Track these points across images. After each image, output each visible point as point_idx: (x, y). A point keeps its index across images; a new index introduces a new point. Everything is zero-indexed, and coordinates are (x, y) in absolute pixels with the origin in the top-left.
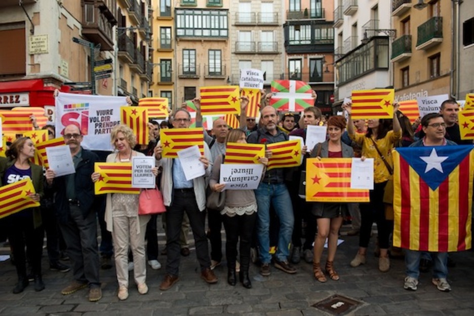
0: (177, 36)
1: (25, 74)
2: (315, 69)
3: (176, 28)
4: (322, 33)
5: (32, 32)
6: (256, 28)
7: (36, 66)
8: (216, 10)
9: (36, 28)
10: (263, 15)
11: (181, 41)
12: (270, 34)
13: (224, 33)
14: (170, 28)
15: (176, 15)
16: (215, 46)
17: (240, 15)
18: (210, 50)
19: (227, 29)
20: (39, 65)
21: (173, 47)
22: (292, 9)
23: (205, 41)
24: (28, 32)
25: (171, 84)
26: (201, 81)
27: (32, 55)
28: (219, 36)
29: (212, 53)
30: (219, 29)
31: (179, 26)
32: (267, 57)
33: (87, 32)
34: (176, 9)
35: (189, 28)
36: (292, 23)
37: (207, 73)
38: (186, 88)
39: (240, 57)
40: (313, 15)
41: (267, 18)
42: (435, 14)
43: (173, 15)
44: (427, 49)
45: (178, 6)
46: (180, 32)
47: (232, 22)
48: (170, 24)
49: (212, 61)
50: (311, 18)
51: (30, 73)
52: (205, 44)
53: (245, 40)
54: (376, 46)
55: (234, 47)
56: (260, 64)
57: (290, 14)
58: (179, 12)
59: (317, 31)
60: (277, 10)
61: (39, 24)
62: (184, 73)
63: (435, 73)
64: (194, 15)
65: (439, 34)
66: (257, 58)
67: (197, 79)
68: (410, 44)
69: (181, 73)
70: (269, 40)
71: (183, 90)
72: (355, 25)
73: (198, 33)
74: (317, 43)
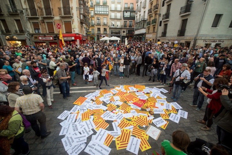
0: (95, 13)
1: (72, 32)
2: (130, 24)
3: (95, 11)
4: (133, 14)
5: (73, 24)
6: (116, 12)
7: (74, 31)
8: (105, 6)
9: (73, 23)
10: (118, 8)
11: (96, 15)
12: (119, 13)
13: (107, 13)
14: (93, 10)
15: (95, 7)
16: (105, 16)
17: (112, 8)
18: (104, 17)
19: (108, 12)
20: (75, 31)
21: (94, 16)
22: (125, 7)
23: (103, 15)
24: (72, 23)
25: (94, 27)
26: (102, 26)
27: (73, 29)
28: (106, 14)
29: (104, 18)
30: (106, 12)
31: (95, 10)
32: (118, 20)
33: (81, 21)
34: (95, 5)
35: (98, 11)
36: (125, 11)
37: (103, 24)
38: (98, 28)
39: (112, 20)
40: (131, 9)
41: (119, 9)
42: (156, 18)
43: (94, 7)
44: (153, 25)
45: (95, 4)
46: (96, 12)
47: (110, 10)
48: (93, 9)
49: (104, 21)
50: (130, 9)
51: (73, 32)
52: (102, 16)
53: (113, 15)
54: (144, 22)
55: (110, 17)
56: (117, 22)
57: (125, 8)
58: (95, 6)
59: (131, 13)
60: (121, 7)
61: (74, 22)
62: (97, 24)
63: (154, 31)
64: (99, 7)
65: (155, 22)
66: (116, 20)
67: (101, 26)
68: (150, 24)
69: (96, 24)
70: (119, 15)
71: (97, 28)
72: (140, 15)
73: (101, 13)
74: (131, 17)
